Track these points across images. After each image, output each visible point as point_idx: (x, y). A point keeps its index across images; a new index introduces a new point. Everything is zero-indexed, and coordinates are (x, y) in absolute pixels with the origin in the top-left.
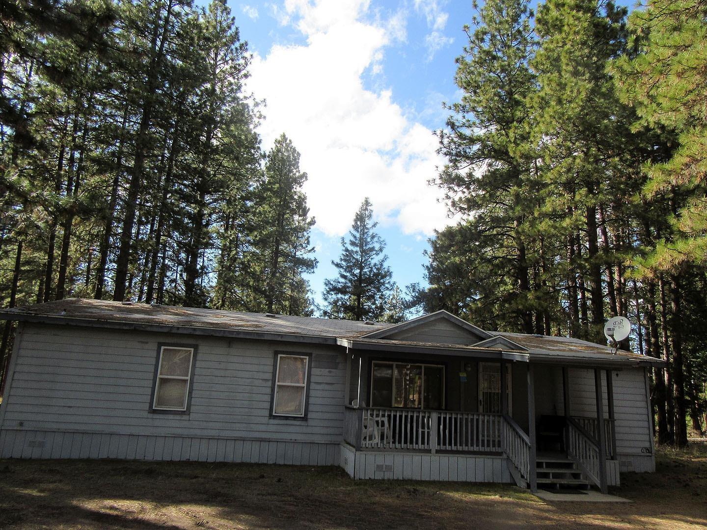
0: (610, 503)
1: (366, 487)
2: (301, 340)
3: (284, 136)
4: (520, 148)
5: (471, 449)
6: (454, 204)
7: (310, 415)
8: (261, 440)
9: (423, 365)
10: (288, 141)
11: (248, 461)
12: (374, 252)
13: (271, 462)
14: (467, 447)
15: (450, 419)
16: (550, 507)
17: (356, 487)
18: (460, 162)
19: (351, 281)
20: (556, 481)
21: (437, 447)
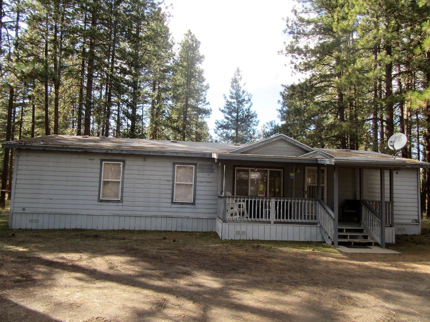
0: (387, 254)
1: (228, 245)
2: (189, 155)
3: (189, 31)
4: (340, 24)
5: (297, 221)
6: (295, 67)
7: (197, 202)
8: (167, 217)
9: (268, 170)
10: (192, 35)
11: (160, 229)
12: (245, 102)
13: (173, 230)
14: (294, 220)
15: (283, 202)
16: (344, 257)
17: (222, 245)
18: (300, 38)
19: (231, 121)
20: (351, 240)
21: (275, 220)
